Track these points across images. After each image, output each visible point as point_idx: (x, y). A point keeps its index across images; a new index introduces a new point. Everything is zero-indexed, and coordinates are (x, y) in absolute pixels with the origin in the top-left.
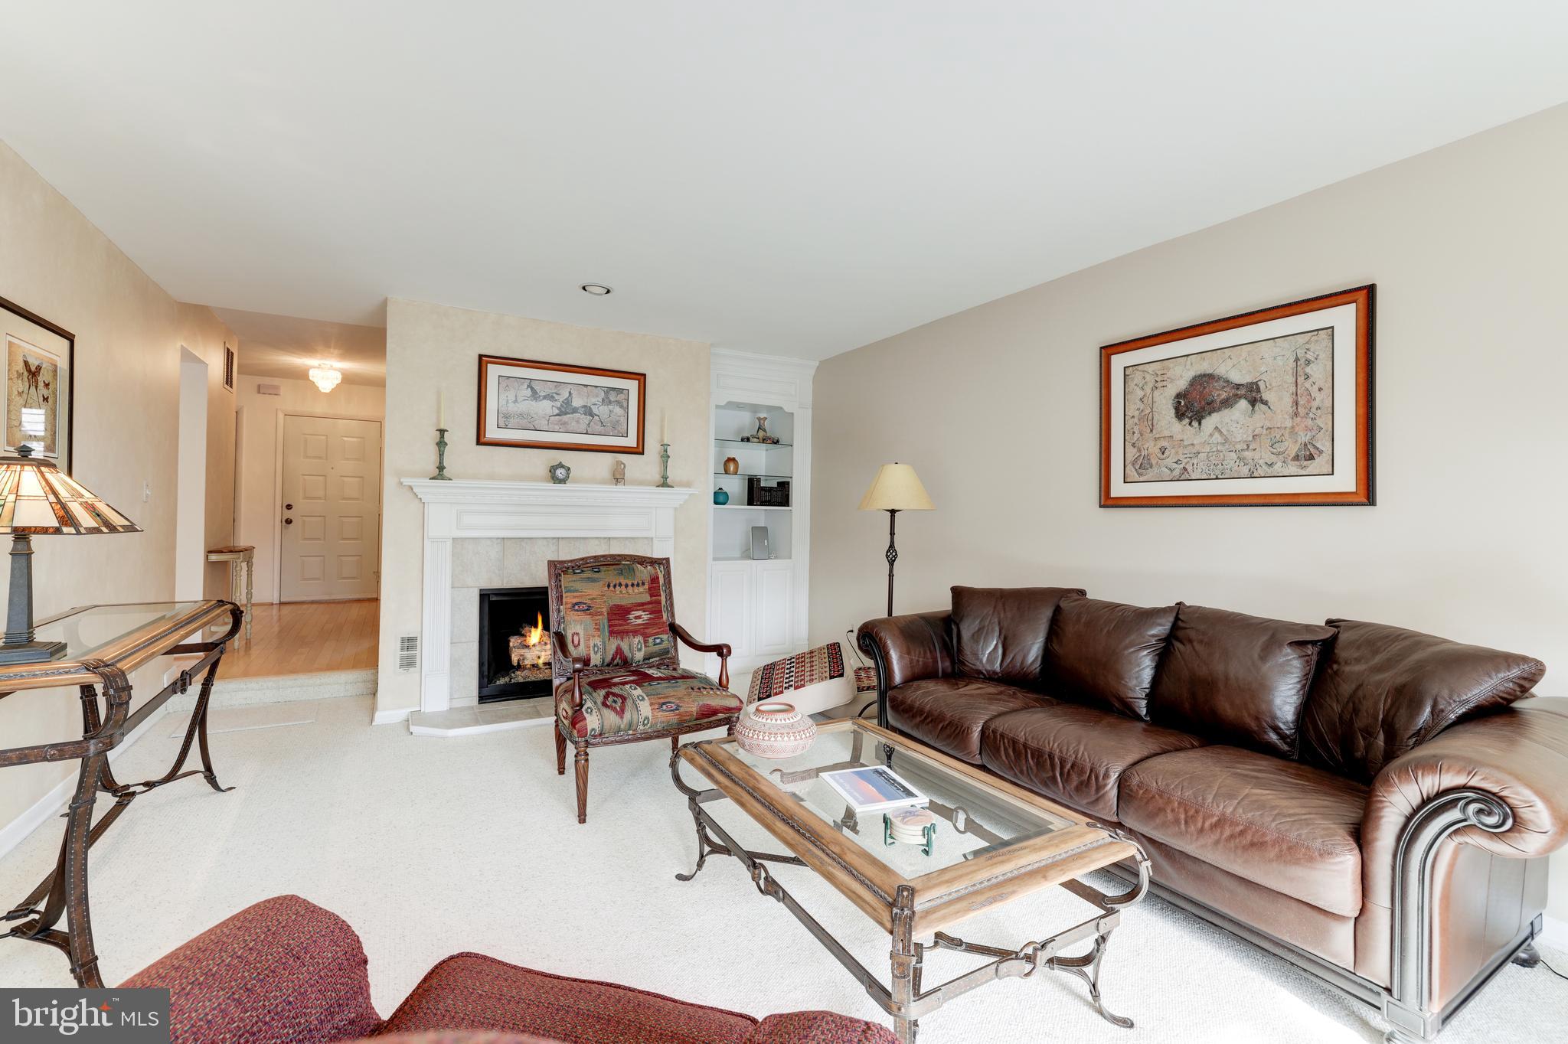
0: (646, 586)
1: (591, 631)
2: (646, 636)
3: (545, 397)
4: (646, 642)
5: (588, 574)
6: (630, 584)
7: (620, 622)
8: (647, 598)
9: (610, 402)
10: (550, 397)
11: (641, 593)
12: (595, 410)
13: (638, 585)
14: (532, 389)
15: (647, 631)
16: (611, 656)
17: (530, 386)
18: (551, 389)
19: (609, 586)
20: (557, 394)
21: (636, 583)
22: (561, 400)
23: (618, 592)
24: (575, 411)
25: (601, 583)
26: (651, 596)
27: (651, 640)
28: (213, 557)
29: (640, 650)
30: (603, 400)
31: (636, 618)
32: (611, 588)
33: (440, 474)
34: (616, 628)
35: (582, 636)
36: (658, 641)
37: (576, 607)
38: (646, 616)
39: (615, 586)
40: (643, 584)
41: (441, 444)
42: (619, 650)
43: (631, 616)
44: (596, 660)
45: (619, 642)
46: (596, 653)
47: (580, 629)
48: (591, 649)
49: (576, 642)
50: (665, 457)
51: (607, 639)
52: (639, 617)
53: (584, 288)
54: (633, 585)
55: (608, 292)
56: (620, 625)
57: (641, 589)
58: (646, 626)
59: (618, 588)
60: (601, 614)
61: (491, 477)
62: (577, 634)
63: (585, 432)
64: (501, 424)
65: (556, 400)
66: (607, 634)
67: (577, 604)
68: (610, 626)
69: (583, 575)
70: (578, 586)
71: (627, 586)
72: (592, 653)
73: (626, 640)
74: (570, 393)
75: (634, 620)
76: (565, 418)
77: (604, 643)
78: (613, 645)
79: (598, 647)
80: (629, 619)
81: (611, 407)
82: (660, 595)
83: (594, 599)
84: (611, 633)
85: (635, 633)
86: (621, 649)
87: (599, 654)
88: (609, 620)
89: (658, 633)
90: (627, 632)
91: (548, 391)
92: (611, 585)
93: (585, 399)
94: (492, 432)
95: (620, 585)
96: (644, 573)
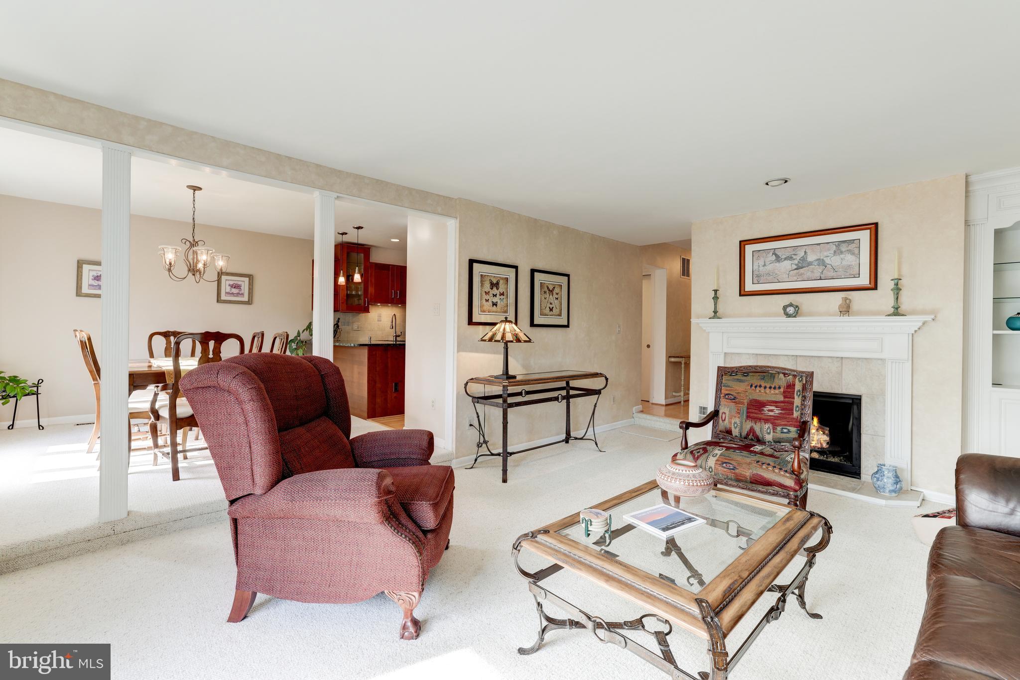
0: (782, 390)
1: (734, 413)
2: (775, 426)
3: (785, 259)
4: (774, 429)
5: (739, 377)
6: (768, 386)
7: (756, 411)
8: (781, 398)
9: (842, 252)
10: (790, 258)
11: (776, 394)
12: (827, 261)
13: (775, 388)
14: (776, 255)
15: (777, 421)
16: (746, 433)
17: (774, 254)
18: (789, 252)
19: (751, 386)
20: (794, 255)
21: (773, 386)
22: (798, 258)
23: (758, 391)
24: (810, 264)
25: (746, 383)
26: (785, 397)
27: (779, 428)
28: (673, 360)
29: (769, 433)
30: (835, 252)
31: (769, 411)
32: (753, 388)
33: (716, 314)
34: (752, 415)
35: (727, 415)
36: (785, 431)
37: (727, 396)
38: (777, 411)
39: (756, 387)
40: (779, 388)
41: (716, 298)
42: (752, 430)
43: (765, 409)
44: (735, 432)
45: (753, 424)
46: (735, 428)
47: (727, 410)
48: (733, 424)
49: (723, 418)
50: (897, 289)
51: (744, 421)
52: (772, 411)
53: (767, 184)
54: (770, 388)
55: (786, 181)
56: (756, 413)
57: (777, 391)
58: (776, 418)
59: (758, 388)
60: (743, 403)
61: (750, 315)
62: (725, 413)
63: (819, 278)
64: (755, 281)
65: (794, 259)
66: (745, 417)
67: (727, 394)
68: (748, 412)
69: (735, 377)
70: (730, 383)
71: (765, 387)
72: (733, 427)
73: (758, 424)
74: (805, 252)
75: (767, 412)
76: (801, 271)
77: (741, 423)
78: (748, 425)
79: (737, 425)
80: (763, 410)
81: (842, 256)
82: (794, 398)
83: (739, 393)
84: (748, 417)
85: (767, 421)
86: (754, 429)
87: (738, 429)
88: (748, 409)
89: (786, 425)
90: (760, 419)
91: (788, 254)
92: (753, 386)
93: (819, 255)
94: (749, 287)
95: (760, 386)
96: (782, 381)
